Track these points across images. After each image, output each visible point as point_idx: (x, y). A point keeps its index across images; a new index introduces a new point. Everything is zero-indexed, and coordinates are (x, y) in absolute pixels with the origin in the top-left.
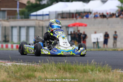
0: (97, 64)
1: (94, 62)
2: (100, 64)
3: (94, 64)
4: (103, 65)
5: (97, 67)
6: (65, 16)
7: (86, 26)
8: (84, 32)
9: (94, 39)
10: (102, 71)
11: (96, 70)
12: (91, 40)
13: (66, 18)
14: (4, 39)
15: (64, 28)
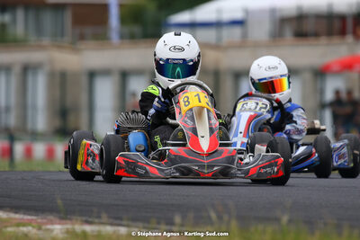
6: (309, 26)
13: (316, 35)
14: (57, 123)
15: (308, 76)
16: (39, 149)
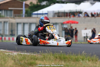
0: (87, 55)
1: (84, 52)
2: (90, 54)
3: (84, 55)
4: (92, 55)
5: (87, 57)
6: (60, 15)
7: (77, 23)
8: (76, 28)
9: (84, 34)
10: (90, 60)
11: (86, 60)
12: (81, 35)
13: (62, 16)
14: (11, 33)
15: (60, 24)
16: (7, 38)
